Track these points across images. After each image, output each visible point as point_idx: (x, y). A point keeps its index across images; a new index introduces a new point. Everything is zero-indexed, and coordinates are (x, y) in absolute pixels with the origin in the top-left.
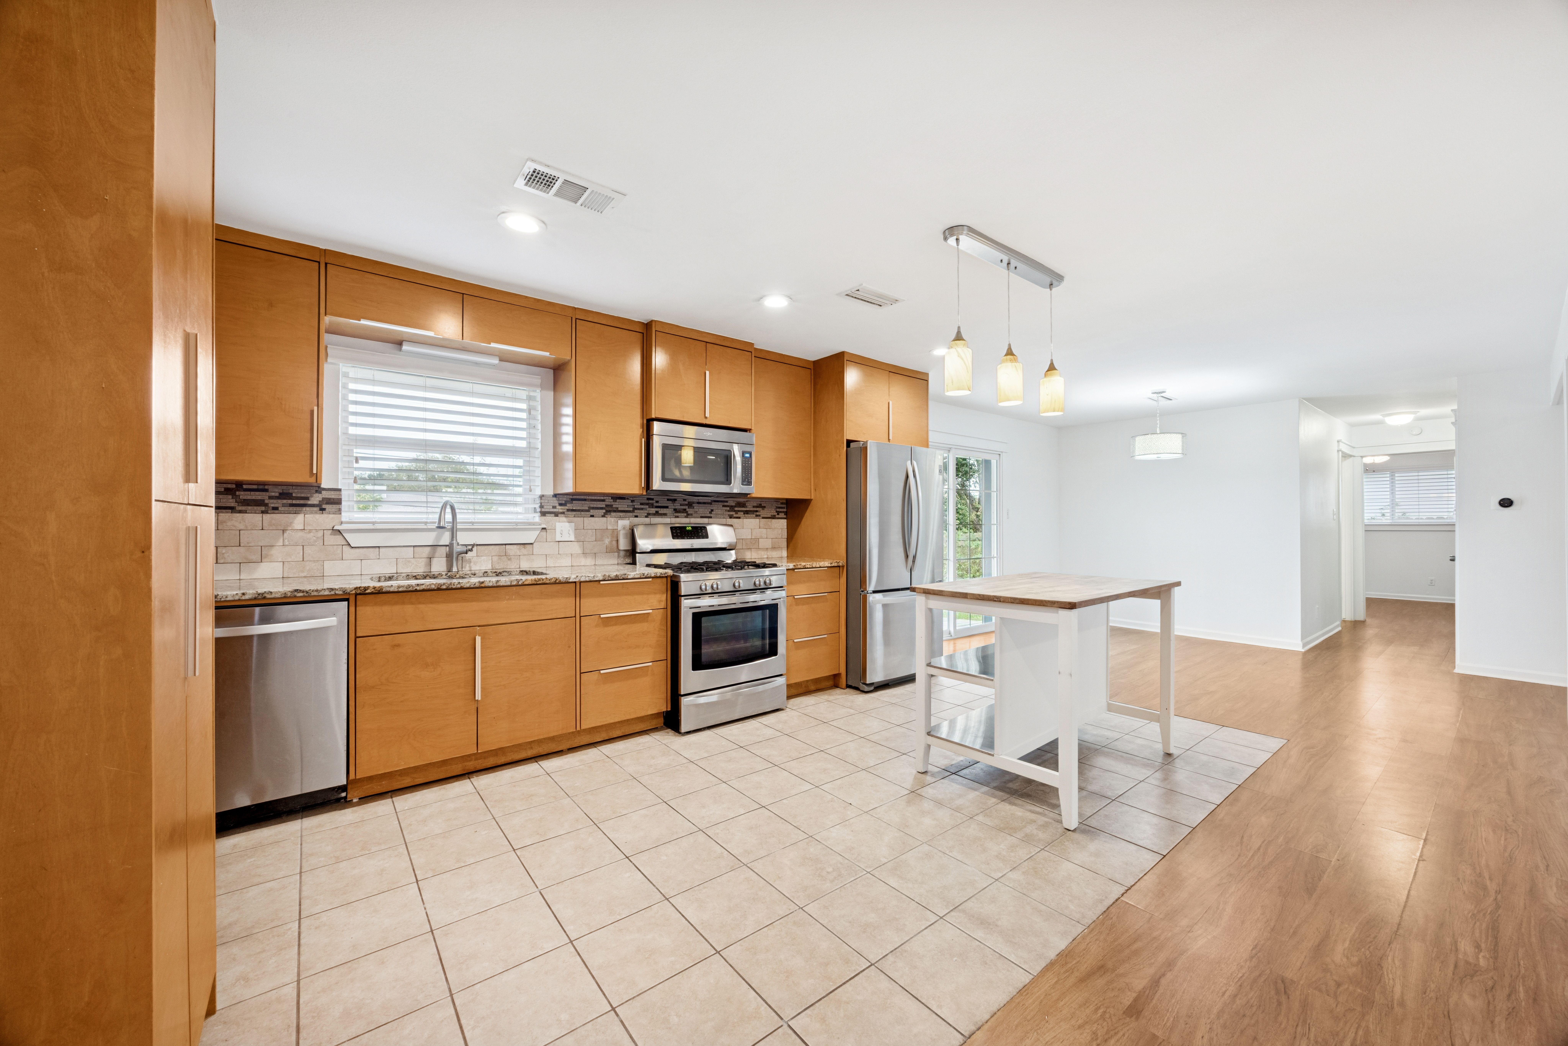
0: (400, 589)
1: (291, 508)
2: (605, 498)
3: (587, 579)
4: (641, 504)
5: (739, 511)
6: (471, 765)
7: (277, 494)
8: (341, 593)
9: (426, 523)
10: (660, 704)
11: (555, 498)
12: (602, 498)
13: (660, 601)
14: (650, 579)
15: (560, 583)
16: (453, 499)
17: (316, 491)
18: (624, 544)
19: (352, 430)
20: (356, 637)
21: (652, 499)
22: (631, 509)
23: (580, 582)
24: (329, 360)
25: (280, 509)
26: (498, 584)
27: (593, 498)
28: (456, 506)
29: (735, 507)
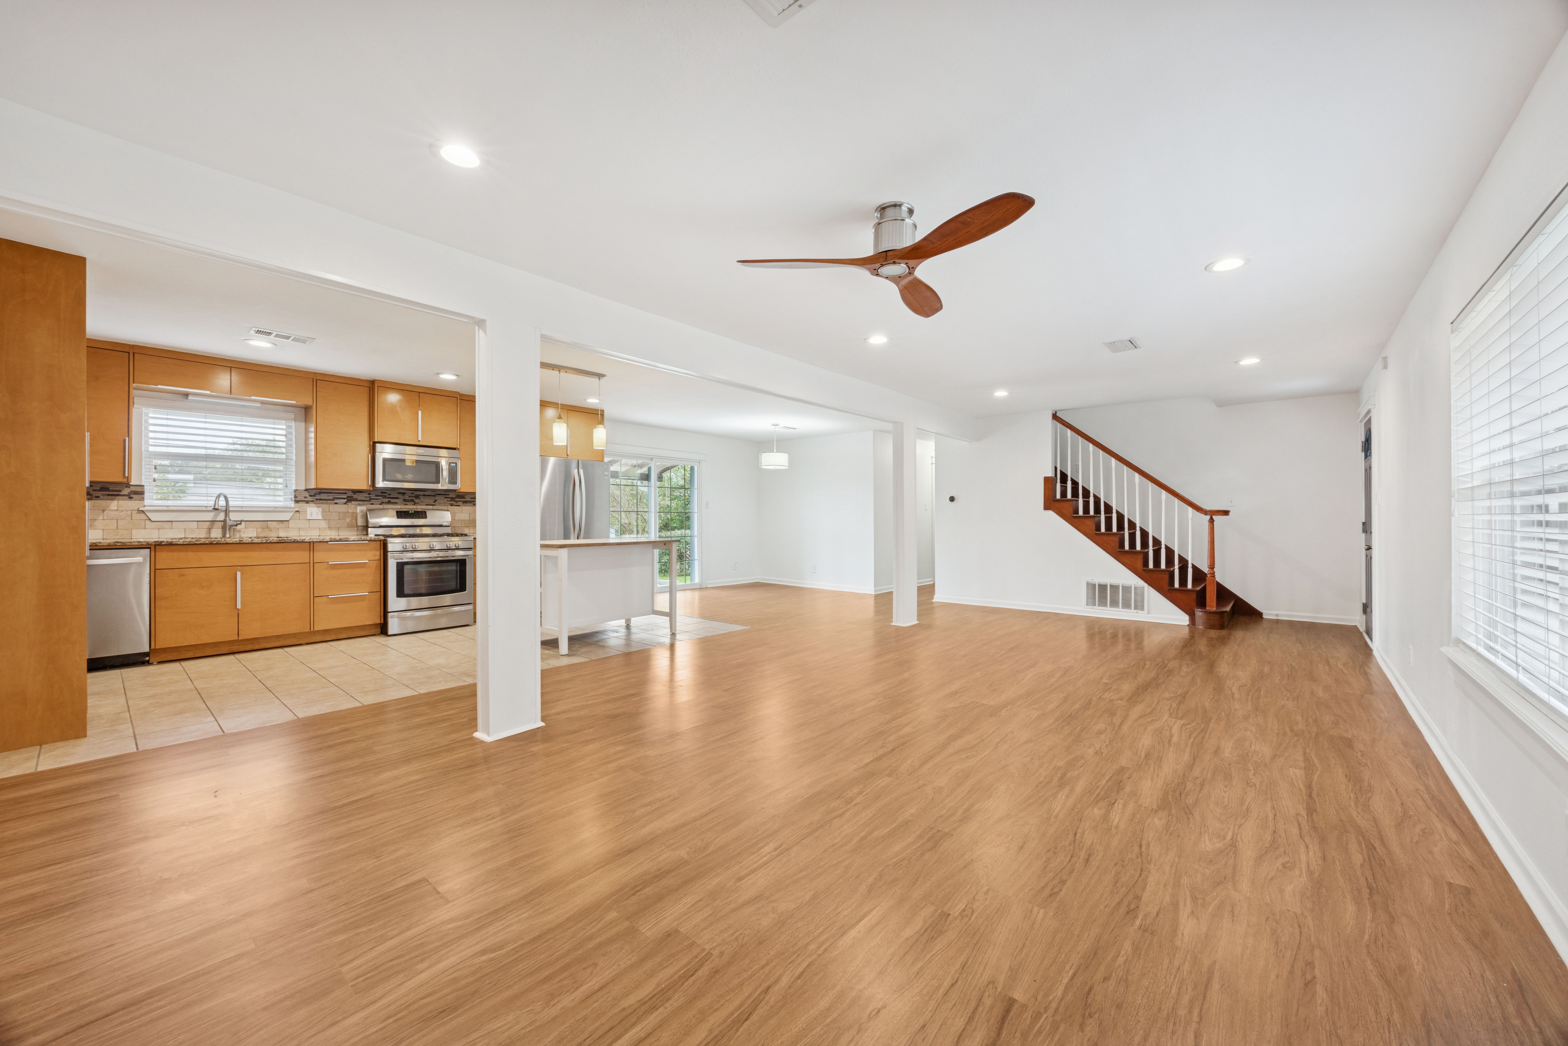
0: (185, 543)
1: (109, 497)
2: (347, 492)
3: (318, 540)
4: (376, 496)
5: (459, 501)
6: (235, 648)
7: (99, 488)
8: (145, 544)
9: (206, 507)
10: (373, 618)
11: (306, 492)
12: (344, 492)
13: (375, 556)
14: (367, 542)
15: (298, 542)
16: (225, 491)
17: (126, 487)
18: (360, 522)
19: (151, 449)
20: (155, 569)
21: (386, 493)
22: (368, 499)
23: (314, 542)
24: (135, 406)
25: (101, 497)
26: (253, 542)
27: (337, 492)
28: (228, 496)
29: (456, 498)
